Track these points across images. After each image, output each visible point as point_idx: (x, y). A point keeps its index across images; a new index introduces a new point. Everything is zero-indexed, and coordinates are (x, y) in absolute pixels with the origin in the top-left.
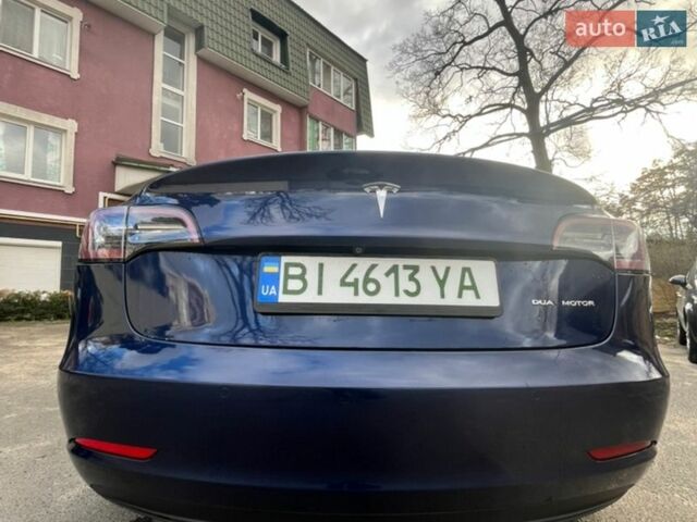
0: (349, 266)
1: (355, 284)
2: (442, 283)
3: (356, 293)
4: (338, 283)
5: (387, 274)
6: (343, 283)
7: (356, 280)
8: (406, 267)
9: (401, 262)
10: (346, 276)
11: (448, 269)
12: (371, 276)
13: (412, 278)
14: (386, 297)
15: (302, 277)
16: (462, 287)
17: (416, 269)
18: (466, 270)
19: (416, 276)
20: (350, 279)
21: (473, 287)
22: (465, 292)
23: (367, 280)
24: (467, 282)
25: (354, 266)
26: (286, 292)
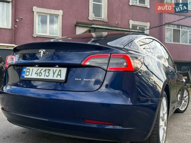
0: (37, 69)
1: (37, 74)
2: (54, 74)
3: (37, 76)
4: (35, 73)
5: (44, 71)
6: (36, 73)
7: (38, 73)
8: (48, 70)
9: (47, 68)
10: (36, 72)
11: (56, 70)
12: (41, 72)
13: (48, 72)
14: (42, 77)
15: (29, 72)
16: (58, 75)
17: (50, 70)
18: (60, 70)
19: (49, 72)
20: (37, 73)
21: (60, 75)
22: (58, 76)
23: (40, 73)
24: (59, 74)
25: (39, 69)
26: (26, 75)
